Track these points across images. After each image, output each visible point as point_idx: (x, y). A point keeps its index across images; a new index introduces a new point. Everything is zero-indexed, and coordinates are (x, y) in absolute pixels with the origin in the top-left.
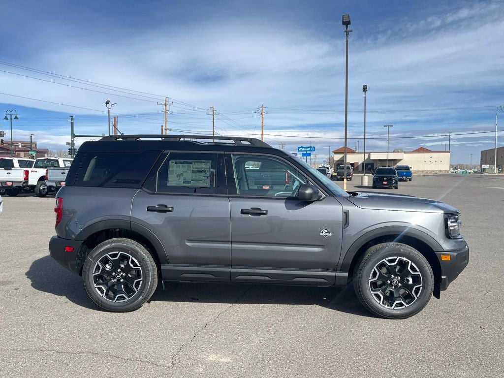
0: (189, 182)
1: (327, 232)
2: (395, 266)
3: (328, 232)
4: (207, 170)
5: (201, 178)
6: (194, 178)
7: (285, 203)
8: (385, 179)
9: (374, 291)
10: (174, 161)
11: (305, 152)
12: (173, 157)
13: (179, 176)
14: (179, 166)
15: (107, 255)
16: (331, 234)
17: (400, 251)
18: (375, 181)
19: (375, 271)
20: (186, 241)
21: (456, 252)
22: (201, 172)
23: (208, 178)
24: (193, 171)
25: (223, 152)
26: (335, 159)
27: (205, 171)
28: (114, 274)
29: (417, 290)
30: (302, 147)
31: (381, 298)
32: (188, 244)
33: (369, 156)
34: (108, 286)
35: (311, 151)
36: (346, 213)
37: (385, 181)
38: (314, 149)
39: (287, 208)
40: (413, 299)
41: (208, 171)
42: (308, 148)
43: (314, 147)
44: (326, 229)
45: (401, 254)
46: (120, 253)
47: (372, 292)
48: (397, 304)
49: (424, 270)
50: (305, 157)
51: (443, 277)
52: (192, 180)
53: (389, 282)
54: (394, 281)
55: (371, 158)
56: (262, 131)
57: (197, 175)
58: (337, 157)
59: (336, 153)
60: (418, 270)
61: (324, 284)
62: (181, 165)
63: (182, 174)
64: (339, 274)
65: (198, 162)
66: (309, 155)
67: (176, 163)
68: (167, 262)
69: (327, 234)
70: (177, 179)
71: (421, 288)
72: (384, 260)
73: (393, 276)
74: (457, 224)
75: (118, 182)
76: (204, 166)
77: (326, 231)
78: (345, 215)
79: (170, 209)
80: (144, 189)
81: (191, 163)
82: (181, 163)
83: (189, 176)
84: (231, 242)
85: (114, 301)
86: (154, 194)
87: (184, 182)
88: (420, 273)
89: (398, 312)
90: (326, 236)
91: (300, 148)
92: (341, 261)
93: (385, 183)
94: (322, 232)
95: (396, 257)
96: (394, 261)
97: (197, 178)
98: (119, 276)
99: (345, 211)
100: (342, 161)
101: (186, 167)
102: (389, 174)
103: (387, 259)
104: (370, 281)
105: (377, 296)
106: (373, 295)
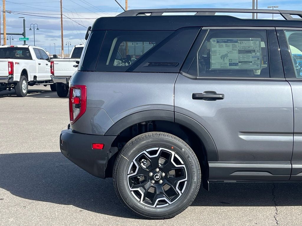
0: (236, 64)
4: (256, 50)
5: (251, 60)
6: (242, 60)
10: (215, 39)
12: (214, 34)
13: (223, 57)
14: (222, 45)
15: (144, 152)
20: (239, 133)
22: (249, 52)
23: (258, 59)
24: (239, 51)
25: (274, 28)
27: (254, 51)
28: (151, 174)
32: (243, 137)
34: (145, 189)
41: (258, 51)
46: (161, 149)
52: (239, 62)
57: (245, 55)
62: (224, 44)
63: (226, 55)
65: (245, 40)
67: (218, 42)
68: (216, 159)
70: (222, 61)
75: (151, 65)
76: (252, 45)
79: (221, 96)
80: (184, 74)
81: (236, 42)
82: (225, 42)
83: (235, 56)
84: (293, 134)
85: (154, 206)
86: (196, 79)
87: (231, 64)
97: (246, 60)
98: (158, 177)
101: (231, 46)
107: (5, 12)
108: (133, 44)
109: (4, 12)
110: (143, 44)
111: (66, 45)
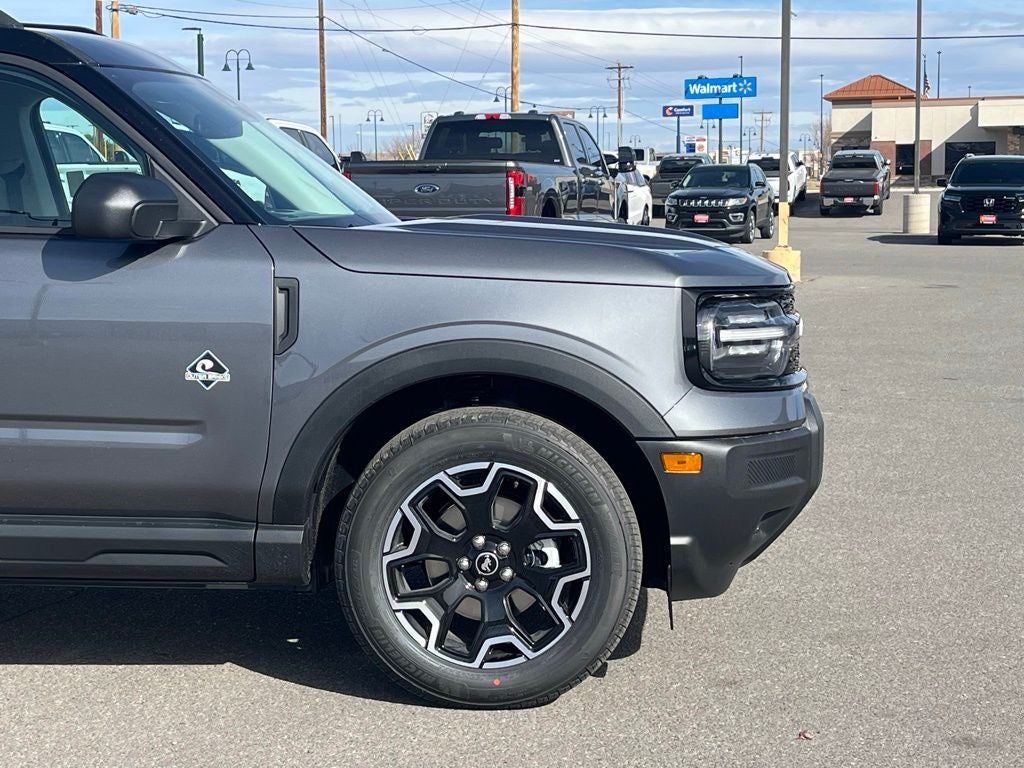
1: (211, 370)
2: (486, 499)
3: (217, 369)
7: (45, 252)
8: (989, 202)
9: (403, 599)
11: (716, 101)
16: (226, 377)
17: (501, 439)
18: (946, 212)
19: (404, 520)
21: (728, 443)
26: (835, 130)
29: (571, 594)
30: (702, 80)
31: (430, 625)
33: (975, 113)
35: (740, 95)
36: (287, 290)
37: (988, 211)
38: (754, 87)
39: (51, 272)
40: (556, 627)
42: (728, 81)
43: (753, 80)
44: (208, 357)
45: (504, 450)
47: (396, 605)
48: (492, 647)
49: (593, 514)
50: (717, 121)
51: (674, 541)
53: (465, 563)
54: (482, 560)
55: (982, 123)
56: (514, 13)
58: (845, 120)
59: (839, 101)
60: (573, 514)
61: (216, 575)
64: (268, 535)
66: (733, 112)
69: (212, 376)
71: (586, 584)
72: (441, 476)
73: (480, 540)
74: (778, 332)
77: (209, 364)
78: (281, 297)
88: (579, 526)
89: (497, 682)
90: (208, 383)
91: (693, 82)
92: (272, 482)
93: (988, 219)
94: (193, 370)
95: (485, 465)
96: (475, 478)
99: (285, 285)
100: (861, 136)
102: (1006, 182)
103: (451, 471)
104: (387, 559)
105: (416, 617)
106: (400, 615)
107: (116, 10)
108: (591, 116)
109: (114, 10)
110: (620, 117)
111: (368, 120)
